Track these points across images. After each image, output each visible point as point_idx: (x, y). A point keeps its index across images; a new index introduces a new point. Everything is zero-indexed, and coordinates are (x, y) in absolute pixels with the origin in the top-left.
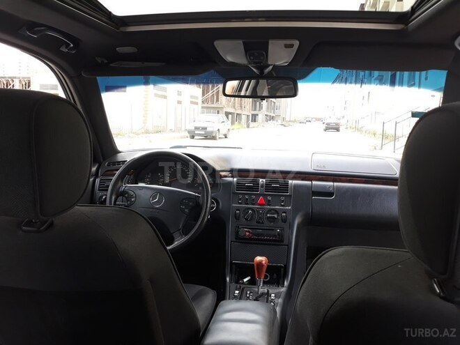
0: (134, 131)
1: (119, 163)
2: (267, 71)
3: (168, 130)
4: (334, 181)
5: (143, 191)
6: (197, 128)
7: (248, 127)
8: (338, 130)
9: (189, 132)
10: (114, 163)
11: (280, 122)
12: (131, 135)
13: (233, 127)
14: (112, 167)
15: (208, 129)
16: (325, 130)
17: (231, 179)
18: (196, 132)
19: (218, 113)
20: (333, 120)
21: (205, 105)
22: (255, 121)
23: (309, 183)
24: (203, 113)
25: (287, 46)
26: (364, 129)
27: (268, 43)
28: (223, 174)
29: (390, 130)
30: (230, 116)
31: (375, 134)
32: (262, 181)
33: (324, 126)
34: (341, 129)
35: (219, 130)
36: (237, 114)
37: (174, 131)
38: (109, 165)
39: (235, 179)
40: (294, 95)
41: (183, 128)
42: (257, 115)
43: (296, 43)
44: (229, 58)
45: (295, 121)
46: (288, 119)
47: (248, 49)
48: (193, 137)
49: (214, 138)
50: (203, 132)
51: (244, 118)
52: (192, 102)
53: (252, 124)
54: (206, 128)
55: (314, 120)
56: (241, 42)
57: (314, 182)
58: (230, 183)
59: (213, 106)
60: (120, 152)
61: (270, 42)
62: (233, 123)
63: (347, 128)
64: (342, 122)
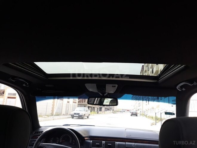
0: (47, 115)
1: (40, 132)
2: (105, 95)
3: (62, 114)
4: (135, 142)
5: (49, 147)
6: (75, 114)
7: (98, 113)
8: (137, 115)
9: (71, 115)
10: (37, 133)
11: (111, 111)
12: (45, 116)
13: (91, 113)
14: (36, 134)
15: (80, 114)
16: (131, 115)
17: (89, 141)
18: (75, 115)
19: (85, 107)
20: (134, 111)
21: (80, 103)
22: (101, 111)
23: (124, 143)
24: (78, 107)
25: (113, 86)
26: (148, 116)
27: (106, 85)
28: (86, 138)
29: (159, 116)
30: (90, 108)
31: (152, 118)
32: (104, 142)
33: (130, 114)
34: (138, 115)
35: (85, 114)
36: (93, 107)
37: (65, 115)
38: (35, 133)
39: (91, 141)
40: (117, 105)
41: (69, 114)
42: (102, 108)
43: (117, 86)
44: (91, 90)
45: (118, 111)
46: (115, 110)
47: (98, 87)
48: (73, 118)
49: (82, 118)
50: (78, 116)
51: (96, 109)
52: (74, 102)
53: (99, 112)
54: (79, 114)
55: (126, 111)
56: (95, 84)
57: (126, 143)
58: (89, 143)
59: (83, 104)
60: (41, 127)
61: (107, 85)
62: (91, 111)
63: (140, 115)
64: (138, 112)
